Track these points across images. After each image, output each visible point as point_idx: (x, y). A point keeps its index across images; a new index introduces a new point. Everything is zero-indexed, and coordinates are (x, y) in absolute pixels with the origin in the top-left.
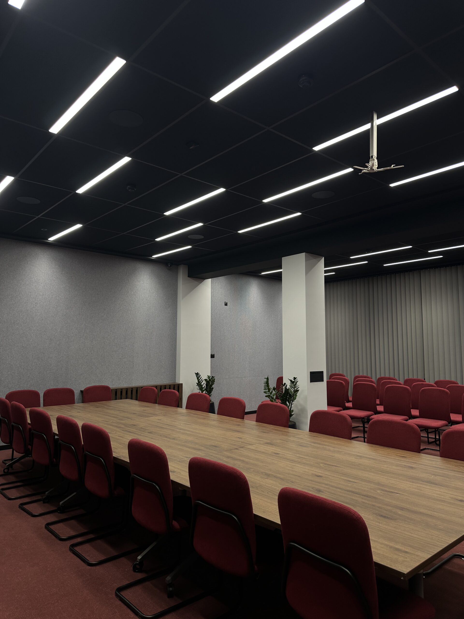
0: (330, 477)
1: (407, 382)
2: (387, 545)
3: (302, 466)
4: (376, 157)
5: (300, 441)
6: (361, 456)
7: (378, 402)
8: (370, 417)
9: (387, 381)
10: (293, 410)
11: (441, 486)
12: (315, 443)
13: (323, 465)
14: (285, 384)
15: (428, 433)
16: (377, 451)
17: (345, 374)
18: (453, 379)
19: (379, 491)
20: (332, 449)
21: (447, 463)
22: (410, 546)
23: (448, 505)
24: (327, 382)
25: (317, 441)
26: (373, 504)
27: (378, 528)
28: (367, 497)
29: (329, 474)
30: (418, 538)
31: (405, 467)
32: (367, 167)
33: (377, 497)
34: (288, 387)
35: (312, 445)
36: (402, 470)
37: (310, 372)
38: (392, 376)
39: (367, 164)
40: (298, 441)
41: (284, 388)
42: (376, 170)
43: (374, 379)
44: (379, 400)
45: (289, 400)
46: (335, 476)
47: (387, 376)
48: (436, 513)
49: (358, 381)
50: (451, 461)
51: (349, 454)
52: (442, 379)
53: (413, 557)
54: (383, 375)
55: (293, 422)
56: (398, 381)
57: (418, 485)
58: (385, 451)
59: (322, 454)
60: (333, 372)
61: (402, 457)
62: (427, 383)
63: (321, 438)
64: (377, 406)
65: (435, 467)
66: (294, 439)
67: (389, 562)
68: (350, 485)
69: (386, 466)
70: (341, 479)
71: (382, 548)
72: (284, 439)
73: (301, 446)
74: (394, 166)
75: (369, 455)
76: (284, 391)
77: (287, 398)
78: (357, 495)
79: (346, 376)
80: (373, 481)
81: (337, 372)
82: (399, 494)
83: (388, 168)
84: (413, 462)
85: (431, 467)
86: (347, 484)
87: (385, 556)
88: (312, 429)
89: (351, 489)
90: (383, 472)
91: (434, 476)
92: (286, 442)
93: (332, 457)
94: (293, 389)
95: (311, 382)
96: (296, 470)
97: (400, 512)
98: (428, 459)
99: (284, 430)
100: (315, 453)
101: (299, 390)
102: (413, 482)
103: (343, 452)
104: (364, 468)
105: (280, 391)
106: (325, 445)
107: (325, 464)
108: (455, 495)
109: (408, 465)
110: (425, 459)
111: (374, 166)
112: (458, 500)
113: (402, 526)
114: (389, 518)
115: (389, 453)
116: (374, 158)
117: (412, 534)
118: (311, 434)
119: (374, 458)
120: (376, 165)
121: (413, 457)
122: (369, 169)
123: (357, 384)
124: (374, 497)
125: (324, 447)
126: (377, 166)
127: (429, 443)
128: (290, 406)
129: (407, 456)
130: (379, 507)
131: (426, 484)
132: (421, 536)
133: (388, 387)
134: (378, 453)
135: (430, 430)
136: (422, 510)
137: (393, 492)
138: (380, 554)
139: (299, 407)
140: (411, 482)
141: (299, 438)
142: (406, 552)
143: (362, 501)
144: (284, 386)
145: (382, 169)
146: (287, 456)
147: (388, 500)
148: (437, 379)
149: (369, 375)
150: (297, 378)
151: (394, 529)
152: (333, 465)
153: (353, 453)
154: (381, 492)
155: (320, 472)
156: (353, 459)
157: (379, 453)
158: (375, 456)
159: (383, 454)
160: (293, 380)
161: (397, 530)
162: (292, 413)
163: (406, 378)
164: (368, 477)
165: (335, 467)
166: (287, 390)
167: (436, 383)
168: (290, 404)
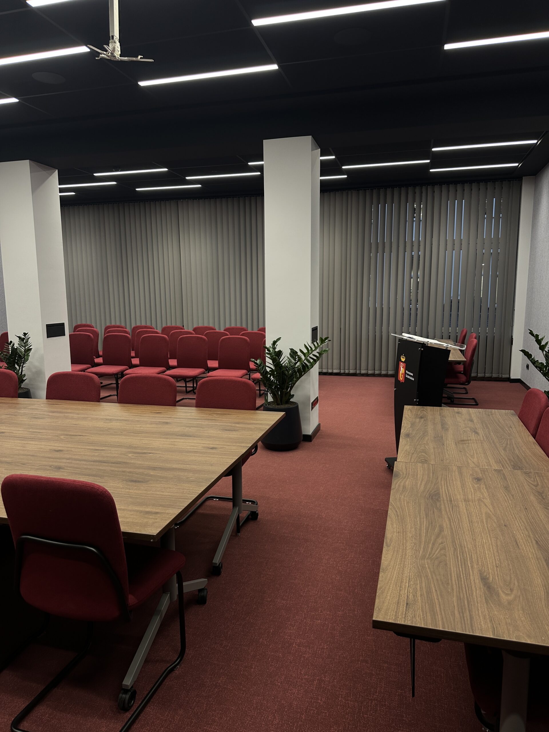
0: (73, 449)
1: (165, 330)
2: (137, 511)
3: (36, 443)
4: (119, 38)
5: (33, 413)
6: (111, 420)
7: (133, 354)
8: (124, 373)
9: (143, 331)
10: (25, 375)
11: (195, 437)
12: (53, 412)
13: (64, 437)
14: (11, 342)
15: (186, 382)
16: (129, 411)
17: (93, 324)
18: (211, 325)
19: (130, 455)
20: (76, 416)
21: (201, 413)
22: (161, 506)
23: (201, 455)
24: (70, 335)
25: (56, 410)
26: (123, 470)
27: (128, 494)
28: (117, 464)
29: (72, 446)
30: (169, 496)
31: (159, 424)
32: (106, 51)
33: (128, 461)
34: (16, 346)
35: (49, 415)
36: (157, 428)
37: (46, 325)
38: (148, 324)
39: (105, 46)
40: (31, 412)
41: (10, 347)
42: (118, 58)
43: (128, 329)
44: (134, 351)
45: (19, 362)
46: (79, 447)
47: (143, 324)
48: (188, 466)
49: (109, 332)
50: (205, 411)
51: (97, 419)
52: (200, 325)
53: (164, 516)
54: (138, 324)
55: (26, 388)
56: (155, 330)
57: (172, 440)
58: (139, 409)
59: (63, 424)
60: (79, 323)
61: (157, 413)
62: (186, 330)
63: (63, 406)
64: (132, 359)
65: (190, 419)
66: (26, 411)
67: (139, 527)
68: (97, 454)
69: (139, 426)
70: (86, 450)
71: (132, 515)
72: (12, 413)
73: (35, 418)
74: (141, 58)
75: (120, 417)
76: (10, 351)
77: (16, 359)
78: (104, 464)
79: (94, 327)
80: (125, 445)
81: (84, 323)
82: (152, 453)
83: (134, 59)
84: (168, 417)
85: (186, 419)
86: (94, 454)
87: (135, 523)
88: (50, 396)
89: (98, 459)
90: (135, 433)
91: (189, 428)
92: (15, 416)
93: (76, 426)
94: (24, 349)
95: (48, 337)
96: (29, 449)
97: (152, 473)
98: (183, 412)
99: (11, 402)
100: (54, 424)
101: (32, 349)
102: (167, 438)
103: (89, 417)
104: (115, 432)
105: (5, 352)
106: (67, 413)
107: (67, 435)
108: (208, 444)
109: (163, 421)
110: (181, 412)
111: (115, 51)
112: (209, 448)
113: (153, 487)
114: (141, 481)
115: (143, 411)
116: (115, 39)
117: (163, 492)
118: (49, 401)
119: (126, 419)
120: (118, 51)
121: (168, 412)
122: (109, 53)
123: (107, 336)
124: (124, 463)
125: (66, 415)
126: (120, 53)
127: (187, 392)
128: (21, 370)
129: (163, 412)
130: (130, 472)
131: (180, 437)
132: (173, 493)
133: (143, 337)
134: (130, 413)
135: (187, 380)
136: (175, 466)
137: (145, 453)
138: (129, 522)
139: (34, 370)
140: (165, 438)
141: (33, 409)
142: (157, 513)
143: (111, 470)
144: (10, 345)
145: (126, 58)
146: (16, 434)
147: (140, 462)
148: (195, 326)
149: (123, 324)
150: (28, 333)
151: (145, 492)
152: (76, 434)
153: (102, 417)
154: (133, 456)
155: (61, 445)
156: (101, 424)
157: (132, 413)
158: (128, 416)
159: (137, 413)
160: (23, 337)
161: (149, 493)
162: (24, 377)
163: (164, 325)
164: (118, 442)
165: (79, 437)
166: (14, 350)
167: (195, 330)
168: (21, 368)
